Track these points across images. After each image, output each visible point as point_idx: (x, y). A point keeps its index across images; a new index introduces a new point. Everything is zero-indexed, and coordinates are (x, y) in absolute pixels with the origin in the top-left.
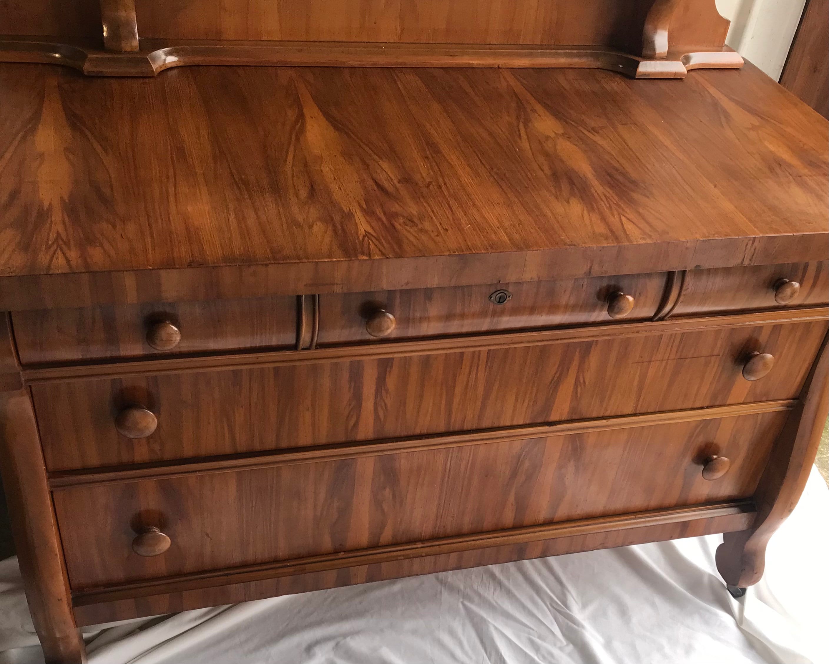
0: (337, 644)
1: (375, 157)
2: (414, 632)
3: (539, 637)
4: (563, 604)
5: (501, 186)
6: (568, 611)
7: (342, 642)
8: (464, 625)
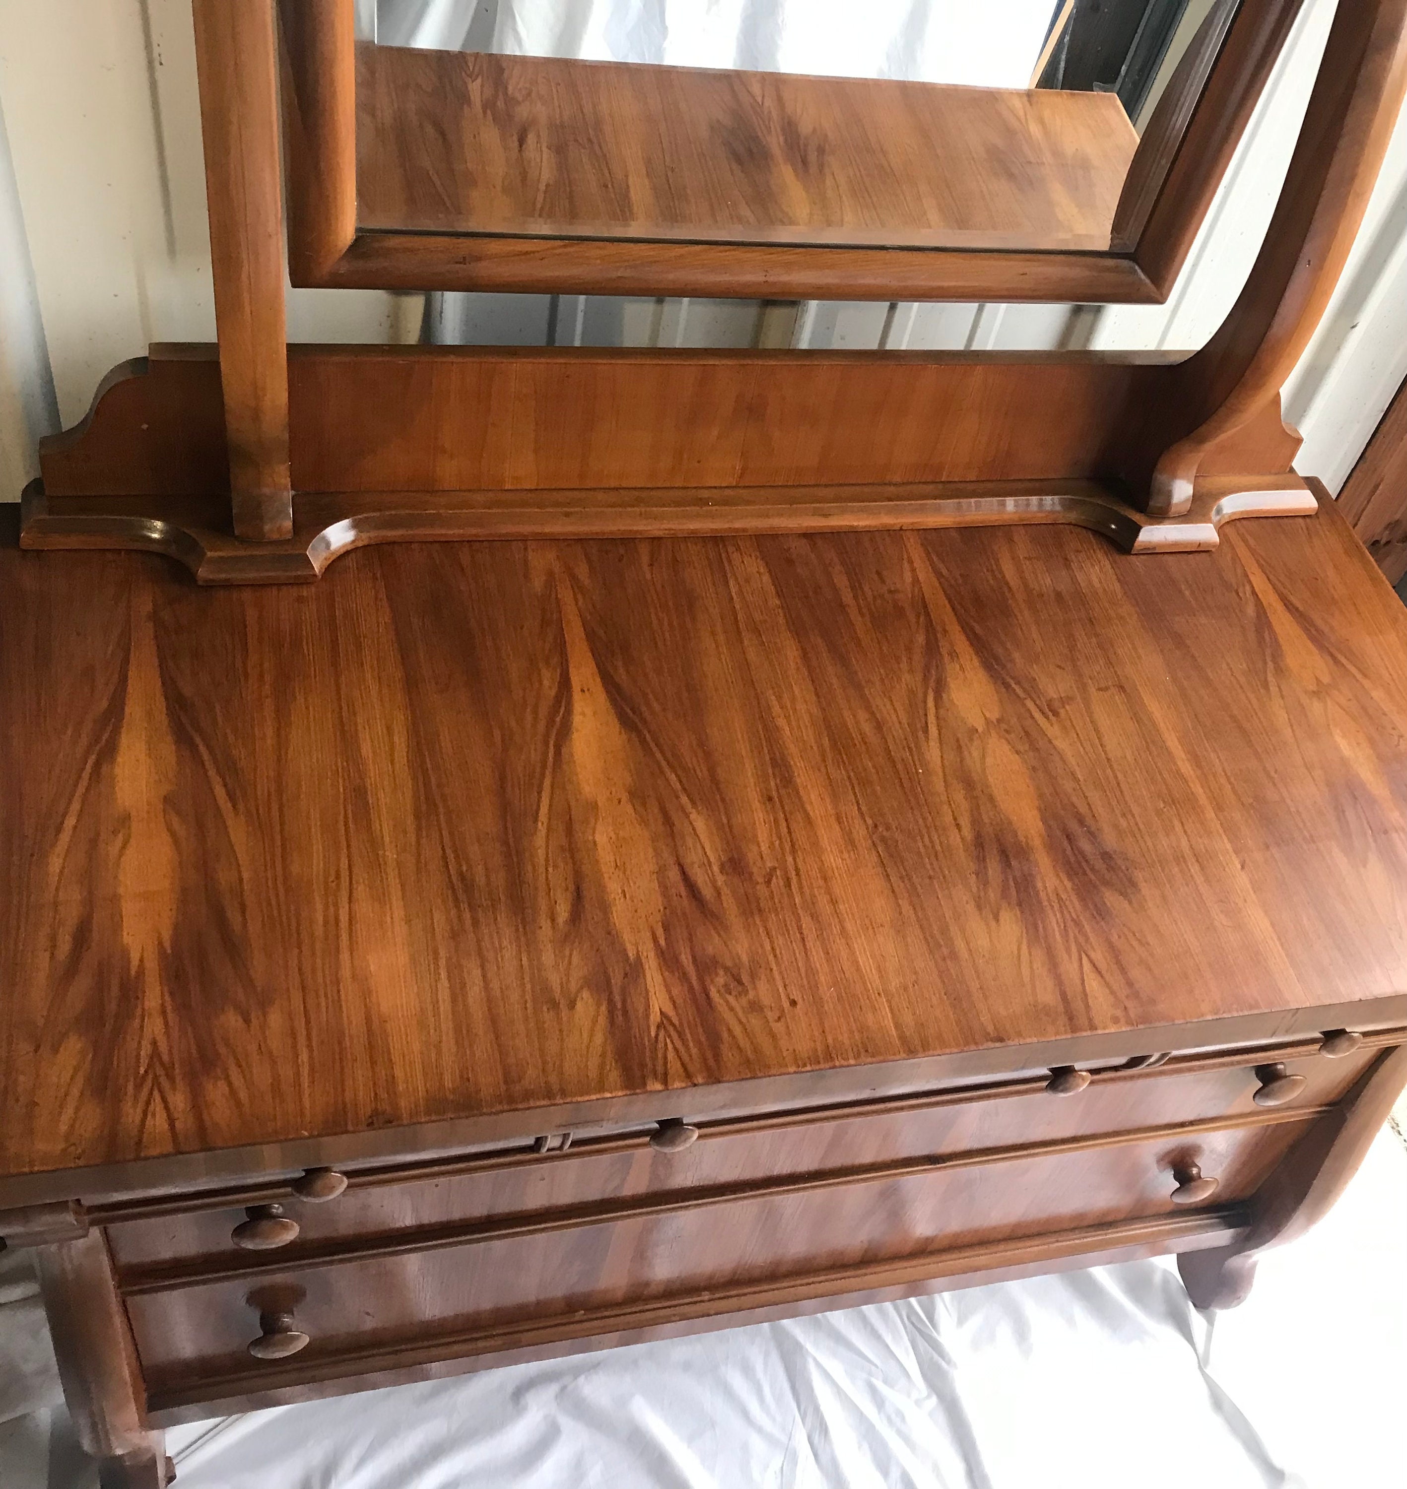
0: (563, 1389)
1: (684, 799)
2: (687, 1366)
3: (885, 1382)
4: (927, 1318)
5: (888, 875)
6: (935, 1334)
7: (570, 1387)
8: (767, 1355)
